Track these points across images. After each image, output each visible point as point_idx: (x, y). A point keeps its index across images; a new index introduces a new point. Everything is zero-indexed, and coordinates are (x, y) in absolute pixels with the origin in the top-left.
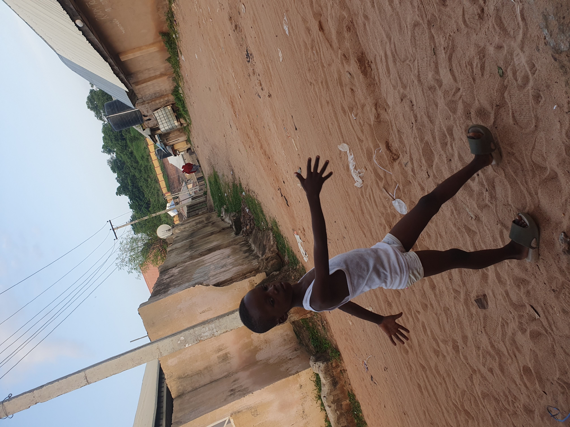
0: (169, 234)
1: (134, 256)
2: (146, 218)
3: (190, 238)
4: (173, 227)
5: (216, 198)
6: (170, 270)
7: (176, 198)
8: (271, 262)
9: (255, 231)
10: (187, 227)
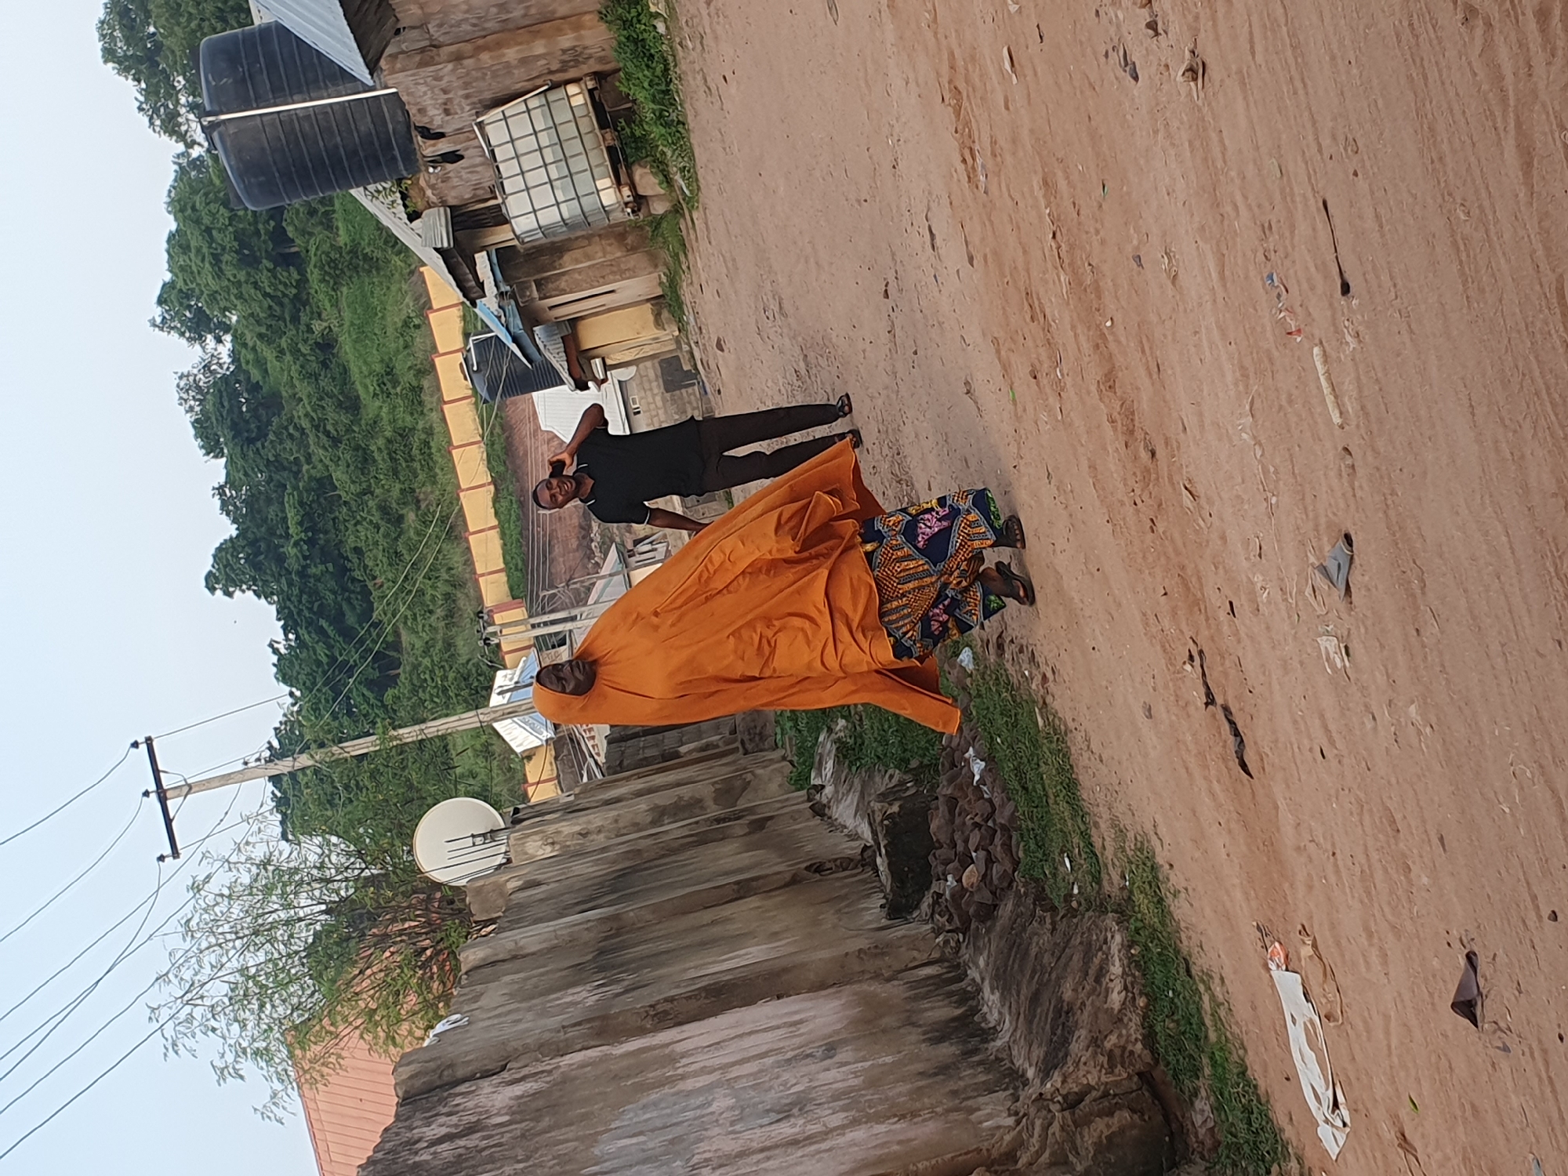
0: (489, 858)
2: (362, 746)
3: (611, 904)
4: (516, 822)
6: (462, 1089)
7: (554, 640)
8: (1101, 1127)
9: (1017, 905)
10: (599, 832)
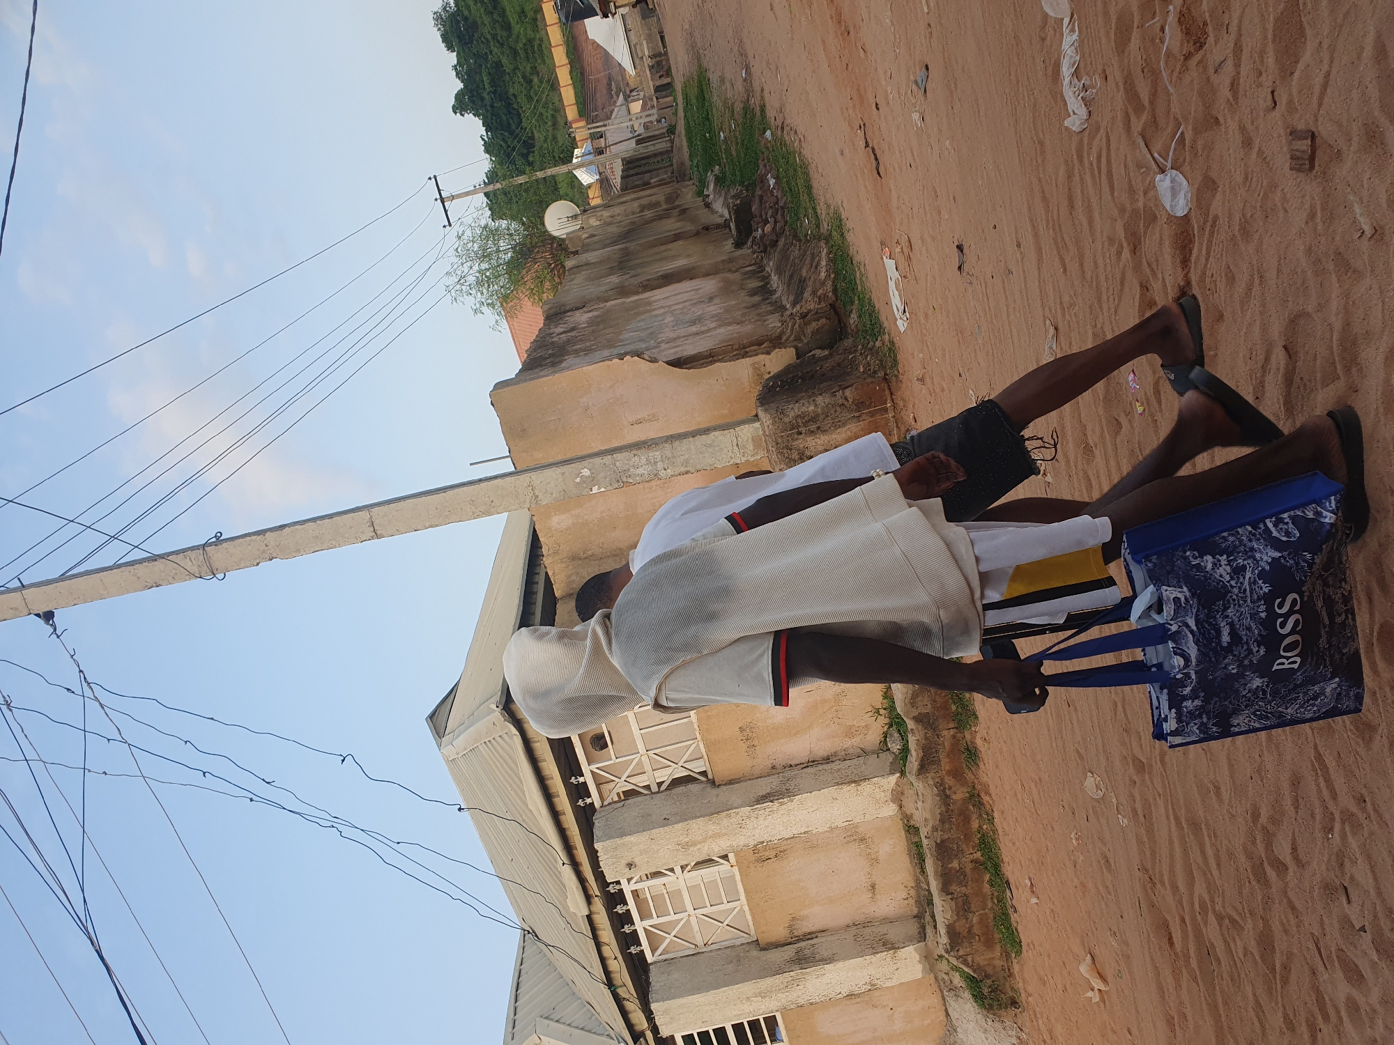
0: (575, 226)
1: (488, 274)
2: (521, 179)
3: (624, 243)
4: (585, 211)
5: (699, 143)
6: (568, 314)
7: (599, 135)
8: (814, 324)
9: (785, 240)
10: (619, 215)
